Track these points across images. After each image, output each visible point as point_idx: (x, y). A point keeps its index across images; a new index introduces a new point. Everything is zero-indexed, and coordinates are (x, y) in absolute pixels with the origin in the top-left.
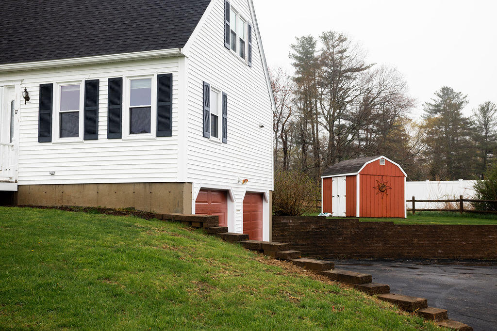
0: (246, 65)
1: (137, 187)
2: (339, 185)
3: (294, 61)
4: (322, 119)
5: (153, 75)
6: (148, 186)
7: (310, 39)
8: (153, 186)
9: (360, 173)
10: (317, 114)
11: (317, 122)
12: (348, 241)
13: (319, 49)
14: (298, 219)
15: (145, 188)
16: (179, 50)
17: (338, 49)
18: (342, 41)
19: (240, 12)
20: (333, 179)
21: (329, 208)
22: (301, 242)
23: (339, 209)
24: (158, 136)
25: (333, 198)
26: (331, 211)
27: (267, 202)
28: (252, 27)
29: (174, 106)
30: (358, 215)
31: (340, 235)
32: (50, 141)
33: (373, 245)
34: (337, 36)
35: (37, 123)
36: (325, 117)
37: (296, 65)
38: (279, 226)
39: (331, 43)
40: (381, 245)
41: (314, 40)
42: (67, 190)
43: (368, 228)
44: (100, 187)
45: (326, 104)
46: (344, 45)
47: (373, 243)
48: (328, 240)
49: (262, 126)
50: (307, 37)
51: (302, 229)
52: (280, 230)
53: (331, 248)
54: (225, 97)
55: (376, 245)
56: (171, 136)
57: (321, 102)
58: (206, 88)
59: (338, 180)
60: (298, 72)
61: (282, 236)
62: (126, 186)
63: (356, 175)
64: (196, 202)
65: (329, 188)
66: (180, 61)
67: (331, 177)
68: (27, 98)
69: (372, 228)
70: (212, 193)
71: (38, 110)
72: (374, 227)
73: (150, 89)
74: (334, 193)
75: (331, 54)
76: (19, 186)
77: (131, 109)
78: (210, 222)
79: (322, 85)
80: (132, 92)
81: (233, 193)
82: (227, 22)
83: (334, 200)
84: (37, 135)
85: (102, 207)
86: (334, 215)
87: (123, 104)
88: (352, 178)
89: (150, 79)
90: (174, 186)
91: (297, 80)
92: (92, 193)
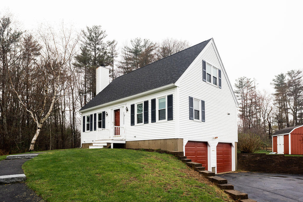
0: (218, 88)
1: (161, 141)
2: (280, 140)
3: (274, 86)
4: (290, 111)
5: (166, 96)
6: (165, 140)
7: (282, 75)
8: (167, 140)
9: (291, 134)
10: (287, 109)
11: (288, 113)
12: (278, 165)
13: (287, 79)
14: (251, 155)
15: (164, 141)
16: (173, 84)
17: (297, 77)
18: (299, 73)
19: (213, 65)
20: (278, 137)
21: (276, 150)
22: (252, 165)
23: (281, 150)
24: (168, 120)
25: (278, 145)
26: (276, 152)
27: (233, 147)
28: (222, 71)
29: (173, 108)
30: (290, 153)
31: (273, 162)
32: (134, 125)
33: (293, 168)
34: (296, 72)
35: (130, 119)
36: (292, 110)
37: (275, 88)
38: (241, 158)
39: (293, 75)
40: (297, 168)
41: (284, 75)
42: (140, 143)
43: (290, 160)
44: (150, 141)
45: (292, 104)
46: (300, 75)
47: (293, 167)
48: (267, 165)
49: (229, 114)
50: (280, 74)
51: (253, 159)
52: (242, 159)
53: (268, 168)
54: (203, 102)
55: (294, 168)
56: (173, 120)
57: (289, 103)
58: (191, 99)
59: (280, 137)
60: (277, 91)
61: (242, 162)
62: (158, 141)
63: (288, 135)
64: (185, 146)
65: (276, 141)
66: (175, 88)
67: (277, 136)
68: (127, 110)
69: (292, 159)
70: (198, 143)
71: (130, 114)
72: (293, 159)
73: (165, 102)
74: (278, 143)
75: (294, 81)
76: (126, 142)
77: (159, 110)
78: (180, 154)
79: (290, 95)
80: (159, 104)
81: (210, 143)
82: (204, 70)
83: (278, 146)
84: (130, 123)
85: (150, 149)
86: (278, 153)
87: (156, 109)
88: (287, 136)
89: (165, 98)
90: (174, 140)
91: (277, 95)
92: (147, 143)
